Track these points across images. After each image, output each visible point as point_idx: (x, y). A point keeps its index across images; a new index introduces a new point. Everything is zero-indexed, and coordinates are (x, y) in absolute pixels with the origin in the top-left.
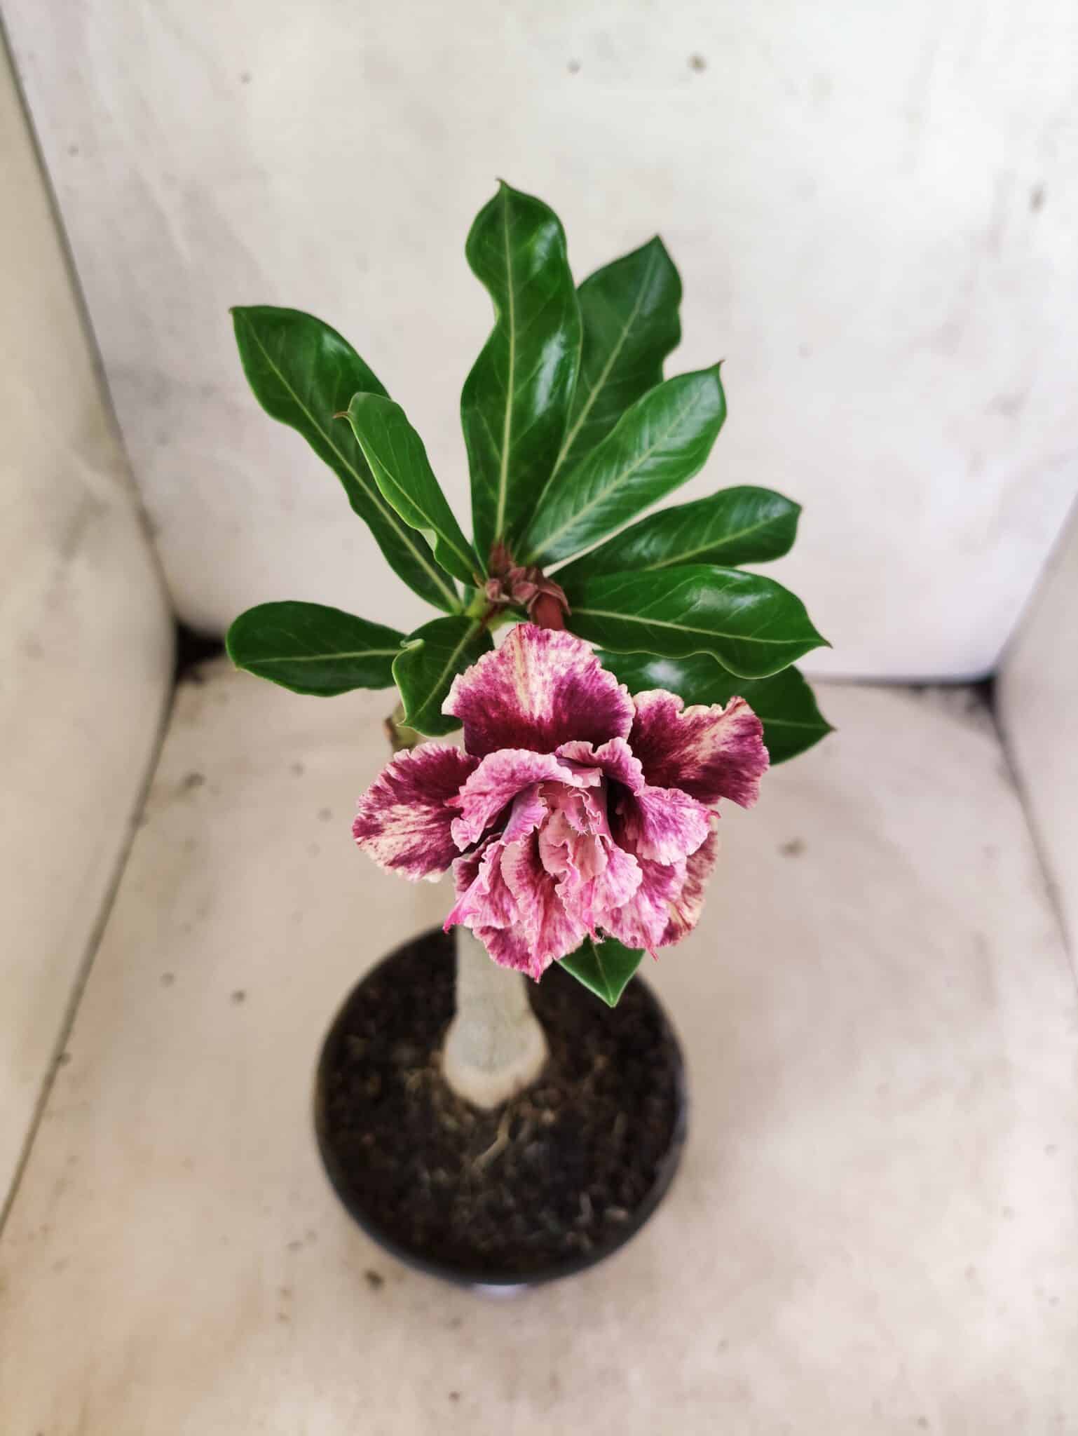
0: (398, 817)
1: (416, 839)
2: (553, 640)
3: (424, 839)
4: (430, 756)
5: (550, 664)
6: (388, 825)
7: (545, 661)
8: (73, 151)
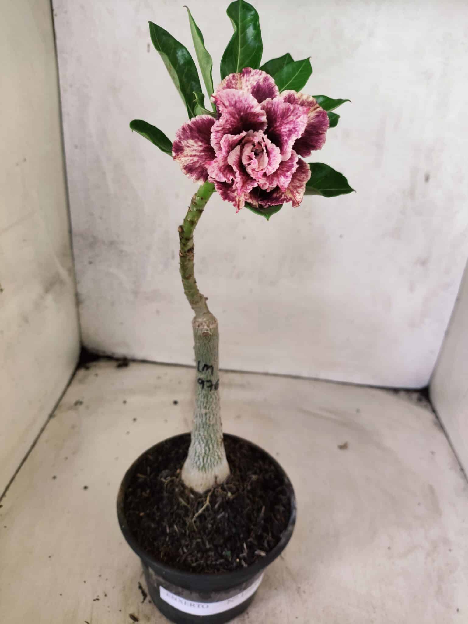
0: (190, 146)
1: (196, 159)
2: (252, 74)
3: (198, 160)
4: (204, 120)
5: (250, 82)
6: (186, 148)
7: (249, 81)
8: (76, 147)
